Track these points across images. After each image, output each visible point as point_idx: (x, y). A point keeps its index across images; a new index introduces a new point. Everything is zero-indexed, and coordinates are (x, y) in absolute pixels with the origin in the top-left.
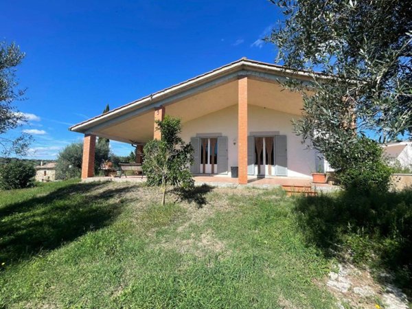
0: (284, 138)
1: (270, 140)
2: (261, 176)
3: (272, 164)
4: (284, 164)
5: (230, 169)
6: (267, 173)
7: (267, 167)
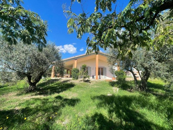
0: (106, 68)
1: (102, 69)
2: (100, 78)
3: (103, 75)
4: (106, 75)
5: (92, 76)
6: (101, 78)
7: (101, 76)
